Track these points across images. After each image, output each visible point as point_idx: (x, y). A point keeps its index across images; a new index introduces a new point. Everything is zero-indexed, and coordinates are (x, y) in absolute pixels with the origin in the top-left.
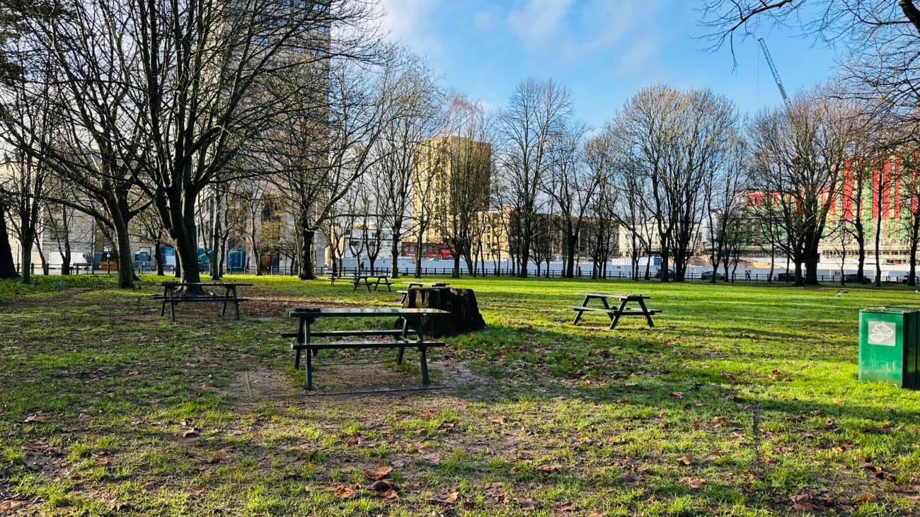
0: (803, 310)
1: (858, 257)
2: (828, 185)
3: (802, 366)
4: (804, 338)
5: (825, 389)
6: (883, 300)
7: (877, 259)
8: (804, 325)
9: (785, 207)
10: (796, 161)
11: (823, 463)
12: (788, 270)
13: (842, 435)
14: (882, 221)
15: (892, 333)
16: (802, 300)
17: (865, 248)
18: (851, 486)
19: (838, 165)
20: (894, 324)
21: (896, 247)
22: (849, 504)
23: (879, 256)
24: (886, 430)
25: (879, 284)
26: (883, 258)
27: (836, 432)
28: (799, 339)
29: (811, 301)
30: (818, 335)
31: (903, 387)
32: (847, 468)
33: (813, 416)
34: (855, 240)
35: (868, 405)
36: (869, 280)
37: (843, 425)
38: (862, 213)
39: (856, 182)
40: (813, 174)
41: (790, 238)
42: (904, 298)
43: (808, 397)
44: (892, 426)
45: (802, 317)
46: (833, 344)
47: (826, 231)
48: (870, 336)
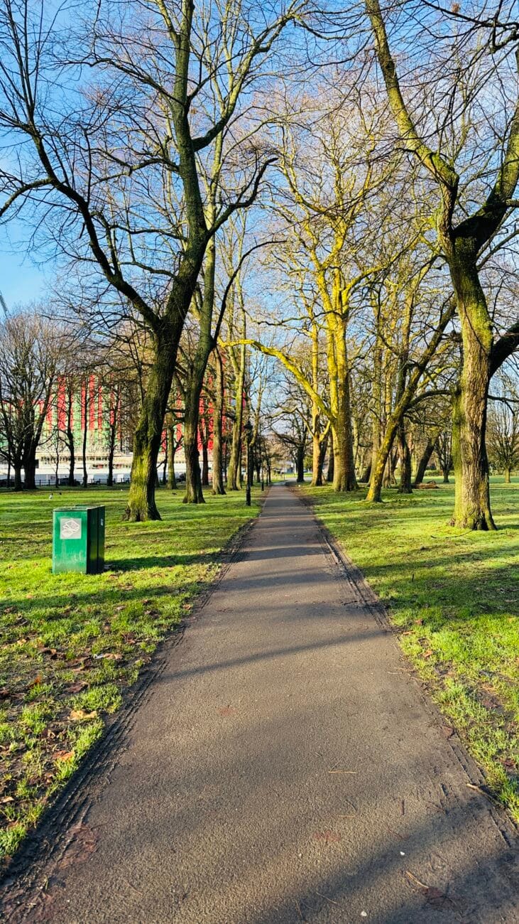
0: (18, 513)
1: (69, 462)
2: (44, 396)
3: (5, 567)
4: (14, 540)
5: (21, 586)
6: (86, 499)
7: (84, 464)
8: (15, 528)
9: (5, 415)
10: (15, 372)
11: (7, 658)
12: (9, 475)
13: (28, 627)
14: (88, 431)
15: (79, 527)
16: (19, 504)
17: (75, 454)
18: (28, 673)
19: (51, 380)
20: (80, 519)
21: (99, 454)
22: (22, 692)
23: (86, 462)
24: (67, 615)
25: (85, 486)
26: (89, 463)
27: (23, 626)
28: (8, 541)
29: (26, 504)
30: (27, 536)
31: (87, 574)
32: (28, 657)
33: (6, 614)
34: (67, 448)
35: (56, 595)
36: (78, 483)
37: (30, 617)
38: (73, 423)
39: (67, 396)
40: (30, 385)
41: (11, 446)
42: (103, 497)
43: (5, 597)
44: (72, 609)
45: (16, 520)
46: (37, 543)
47: (43, 439)
48: (62, 533)
